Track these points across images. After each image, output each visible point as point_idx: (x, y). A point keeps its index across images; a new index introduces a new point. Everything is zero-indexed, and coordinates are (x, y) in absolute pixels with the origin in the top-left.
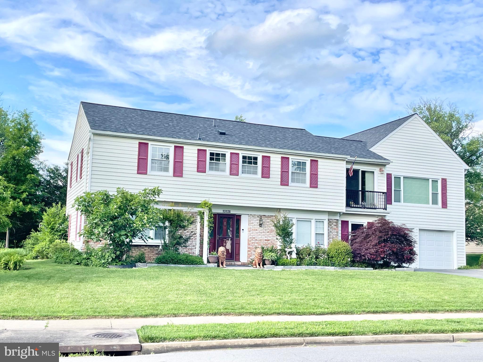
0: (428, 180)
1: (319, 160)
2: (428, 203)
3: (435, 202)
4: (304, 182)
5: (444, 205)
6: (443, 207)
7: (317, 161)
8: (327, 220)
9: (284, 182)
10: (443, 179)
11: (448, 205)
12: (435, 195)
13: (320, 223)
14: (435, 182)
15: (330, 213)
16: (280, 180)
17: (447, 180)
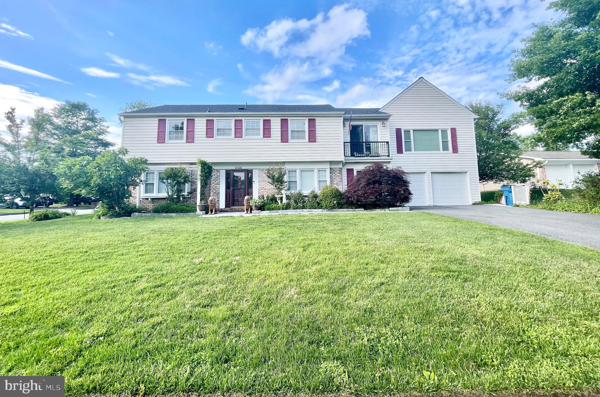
0: (437, 130)
1: (316, 118)
2: (439, 150)
3: (445, 148)
4: (304, 138)
5: (455, 150)
6: (453, 152)
7: (314, 120)
8: (329, 169)
9: (284, 139)
10: (452, 129)
11: (459, 150)
12: (445, 143)
13: (322, 172)
14: (444, 132)
15: (331, 163)
16: (280, 138)
17: (457, 129)
